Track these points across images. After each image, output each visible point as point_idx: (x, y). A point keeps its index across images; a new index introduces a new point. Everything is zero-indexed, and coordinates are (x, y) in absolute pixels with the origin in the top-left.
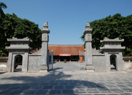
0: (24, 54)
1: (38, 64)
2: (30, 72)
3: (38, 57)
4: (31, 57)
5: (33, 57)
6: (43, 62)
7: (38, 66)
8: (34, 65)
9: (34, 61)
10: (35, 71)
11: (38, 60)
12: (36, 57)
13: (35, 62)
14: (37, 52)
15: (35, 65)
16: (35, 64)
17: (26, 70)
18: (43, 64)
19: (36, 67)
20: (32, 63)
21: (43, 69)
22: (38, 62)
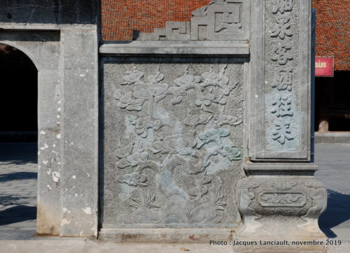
0: (55, 35)
1: (211, 149)
2: (126, 238)
3: (211, 74)
4: (133, 72)
5: (152, 78)
6: (271, 130)
7: (212, 170)
8: (167, 160)
9: (165, 116)
10: (186, 231)
11: (211, 108)
12: (185, 77)
13: (178, 127)
14: (195, 22)
15: (173, 167)
16: (182, 150)
17: (90, 211)
18: (275, 150)
19: (187, 183)
20: (149, 141)
21: (272, 201)
22: (209, 129)
